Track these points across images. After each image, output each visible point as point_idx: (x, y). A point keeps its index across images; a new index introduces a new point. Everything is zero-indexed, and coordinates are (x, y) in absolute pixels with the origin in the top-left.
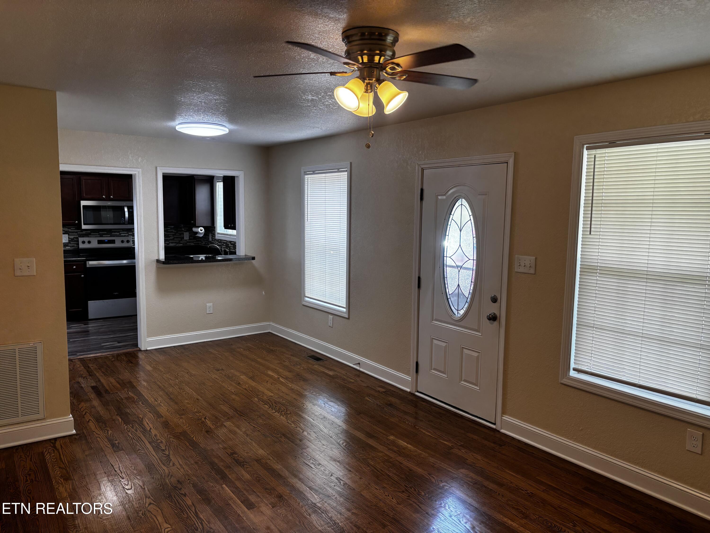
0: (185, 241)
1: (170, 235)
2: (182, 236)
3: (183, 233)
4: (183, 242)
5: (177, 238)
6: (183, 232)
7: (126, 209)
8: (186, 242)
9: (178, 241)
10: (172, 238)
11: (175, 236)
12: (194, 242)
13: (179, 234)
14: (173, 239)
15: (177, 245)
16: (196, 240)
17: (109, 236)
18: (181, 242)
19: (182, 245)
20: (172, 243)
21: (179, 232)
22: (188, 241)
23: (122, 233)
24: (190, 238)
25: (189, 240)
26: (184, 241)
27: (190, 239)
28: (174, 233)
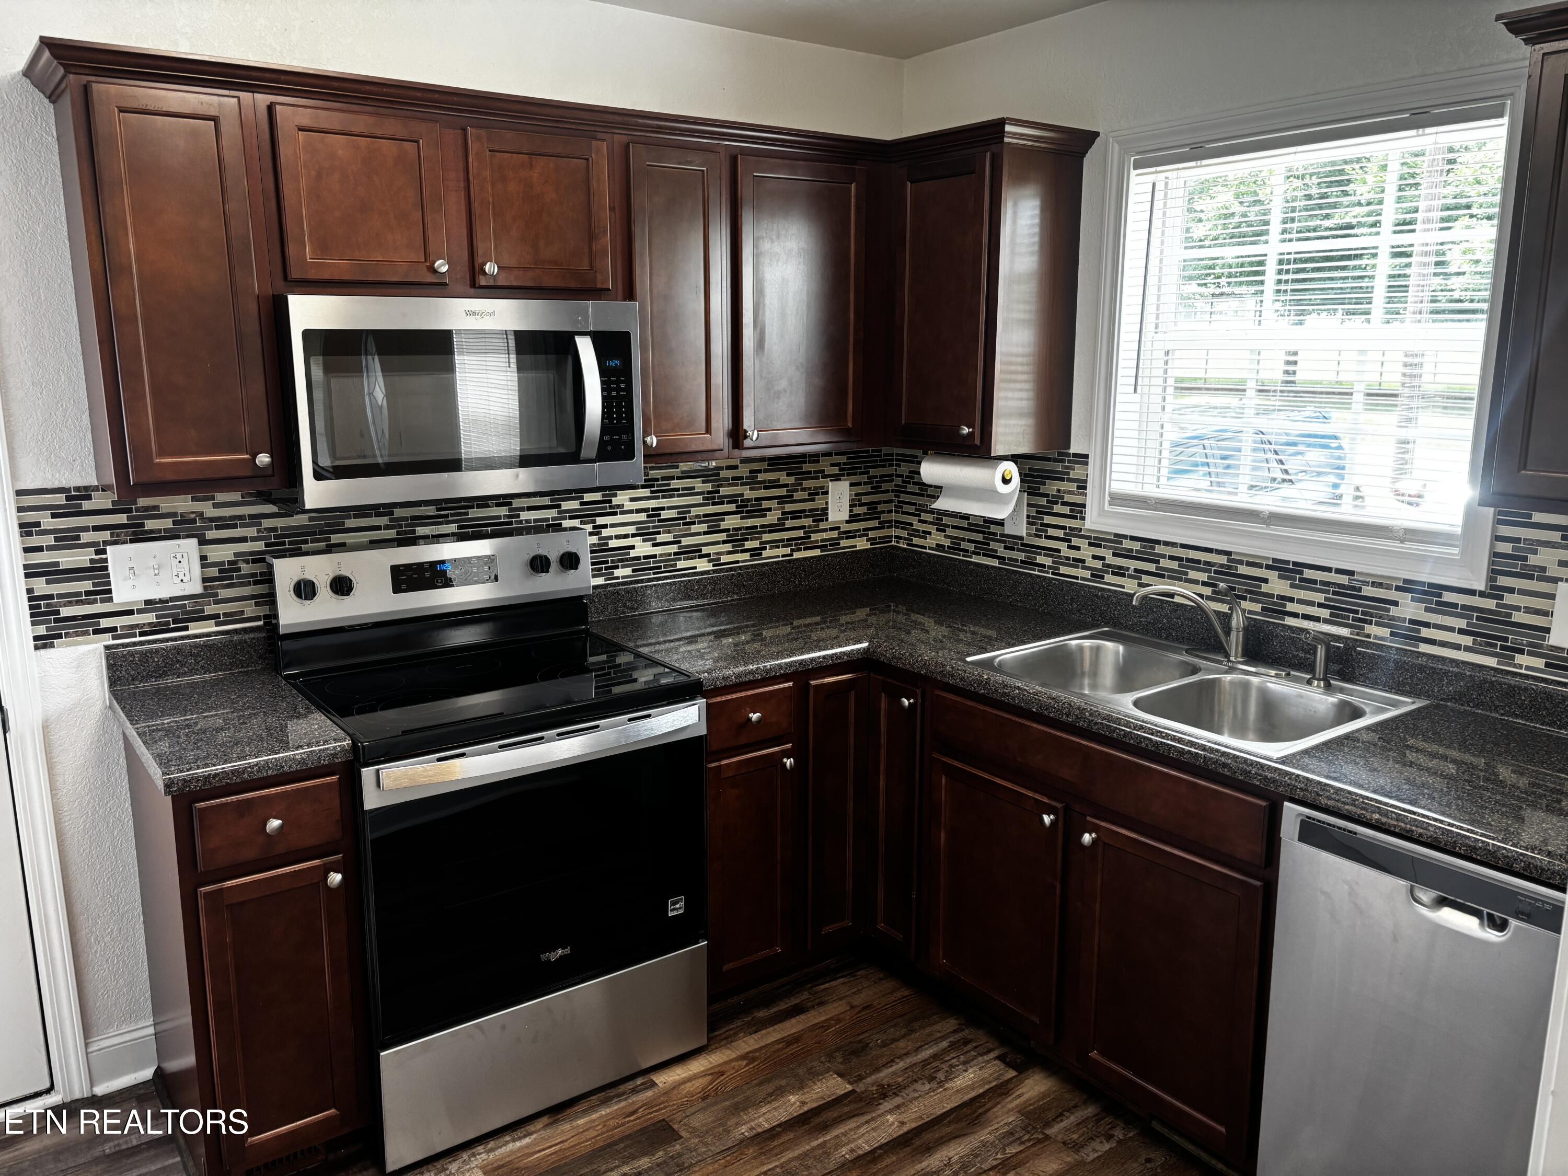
0: (832, 529)
1: (765, 505)
2: (818, 503)
3: (822, 487)
4: (824, 535)
5: (796, 515)
6: (820, 482)
7: (586, 349)
8: (835, 534)
9: (800, 533)
10: (772, 518)
11: (789, 507)
12: (871, 534)
13: (805, 495)
14: (777, 527)
15: (796, 555)
16: (875, 523)
17: (452, 528)
18: (814, 537)
19: (817, 552)
20: (775, 544)
21: (806, 484)
22: (844, 527)
23: (522, 509)
24: (857, 510)
25: (847, 522)
26: (825, 530)
27: (853, 518)
28: (783, 492)
